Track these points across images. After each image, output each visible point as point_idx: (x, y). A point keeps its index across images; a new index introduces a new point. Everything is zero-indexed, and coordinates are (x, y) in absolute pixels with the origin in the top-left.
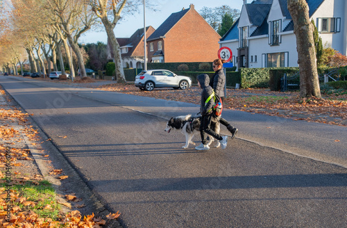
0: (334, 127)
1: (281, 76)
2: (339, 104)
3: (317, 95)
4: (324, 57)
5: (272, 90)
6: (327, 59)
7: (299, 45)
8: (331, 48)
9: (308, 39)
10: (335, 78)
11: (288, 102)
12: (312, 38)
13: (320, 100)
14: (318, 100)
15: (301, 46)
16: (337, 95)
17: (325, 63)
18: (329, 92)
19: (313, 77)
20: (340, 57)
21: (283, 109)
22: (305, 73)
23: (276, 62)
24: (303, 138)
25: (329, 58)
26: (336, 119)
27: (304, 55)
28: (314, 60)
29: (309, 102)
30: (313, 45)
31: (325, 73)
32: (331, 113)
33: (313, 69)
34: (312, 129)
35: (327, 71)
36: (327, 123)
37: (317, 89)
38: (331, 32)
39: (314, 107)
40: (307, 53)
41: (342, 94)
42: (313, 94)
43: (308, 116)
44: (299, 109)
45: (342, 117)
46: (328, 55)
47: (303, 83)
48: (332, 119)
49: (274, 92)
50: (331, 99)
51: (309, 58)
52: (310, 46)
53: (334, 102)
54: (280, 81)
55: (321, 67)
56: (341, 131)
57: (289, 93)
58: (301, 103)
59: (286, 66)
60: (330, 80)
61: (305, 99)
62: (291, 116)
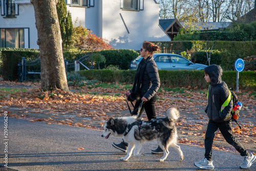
0: (81, 130)
1: (18, 61)
2: (90, 99)
3: (63, 87)
4: (75, 38)
5: (5, 79)
6: (79, 41)
7: (39, 20)
8: (83, 26)
9: (50, 13)
10: (88, 65)
11: (24, 96)
12: (55, 12)
13: (67, 93)
14: (64, 94)
15: (41, 22)
16: (90, 88)
17: (76, 45)
18: (80, 83)
19: (58, 63)
20: (95, 38)
21: (16, 106)
22: (47, 57)
23: (13, 41)
24: (37, 147)
25: (81, 39)
26: (85, 119)
27: (45, 34)
28: (59, 41)
29: (52, 97)
30: (57, 21)
31: (75, 59)
32: (79, 112)
33: (57, 54)
34: (51, 134)
35: (78, 57)
36: (73, 124)
37: (64, 79)
38: (84, 6)
39: (59, 104)
40: (49, 31)
41: (96, 87)
42: (59, 87)
43: (50, 115)
44: (38, 106)
45: (92, 117)
46: (80, 35)
47: (45, 71)
48: (79, 119)
49: (8, 82)
50: (81, 93)
51: (52, 38)
52: (53, 22)
53: (84, 96)
54: (17, 67)
55: (71, 51)
56: (88, 135)
57: (29, 84)
58: (42, 98)
59: (26, 47)
60: (82, 68)
61: (47, 92)
62: (27, 116)
